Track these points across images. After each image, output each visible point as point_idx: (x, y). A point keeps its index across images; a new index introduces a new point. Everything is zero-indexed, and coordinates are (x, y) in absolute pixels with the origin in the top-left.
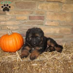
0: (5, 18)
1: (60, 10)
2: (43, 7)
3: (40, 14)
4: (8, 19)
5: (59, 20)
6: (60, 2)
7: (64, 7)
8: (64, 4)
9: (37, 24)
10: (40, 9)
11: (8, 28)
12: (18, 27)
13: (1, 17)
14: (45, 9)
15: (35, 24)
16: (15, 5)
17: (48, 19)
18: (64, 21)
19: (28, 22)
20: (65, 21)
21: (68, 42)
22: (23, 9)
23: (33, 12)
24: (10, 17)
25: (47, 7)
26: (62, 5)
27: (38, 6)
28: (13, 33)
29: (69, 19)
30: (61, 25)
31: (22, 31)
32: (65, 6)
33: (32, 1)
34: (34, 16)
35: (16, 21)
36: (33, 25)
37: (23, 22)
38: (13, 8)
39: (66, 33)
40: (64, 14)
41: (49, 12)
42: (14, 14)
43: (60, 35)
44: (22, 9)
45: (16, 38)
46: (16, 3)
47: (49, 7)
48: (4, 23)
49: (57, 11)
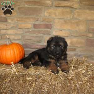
0: (6, 26)
1: (72, 17)
2: (50, 13)
3: (47, 22)
4: (10, 27)
5: (70, 30)
6: (71, 7)
7: (77, 14)
8: (77, 10)
9: (42, 34)
10: (47, 16)
11: (7, 37)
12: (21, 37)
13: (1, 25)
14: (53, 16)
15: (40, 34)
16: (18, 11)
17: (56, 28)
18: (76, 31)
19: (32, 31)
20: (78, 31)
21: (81, 56)
22: (27, 15)
23: (38, 19)
24: (12, 25)
25: (55, 14)
26: (75, 11)
27: (44, 12)
28: (12, 43)
29: (82, 28)
30: (72, 35)
31: (25, 41)
32: (78, 12)
33: (38, 7)
34: (40, 24)
35: (19, 30)
36: (38, 34)
37: (27, 30)
38: (15, 14)
39: (79, 46)
40: (77, 22)
41: (58, 20)
42: (16, 21)
43: (71, 47)
44: (25, 15)
45: (15, 49)
46: (19, 8)
47: (57, 14)
48: (4, 31)
49: (68, 18)
